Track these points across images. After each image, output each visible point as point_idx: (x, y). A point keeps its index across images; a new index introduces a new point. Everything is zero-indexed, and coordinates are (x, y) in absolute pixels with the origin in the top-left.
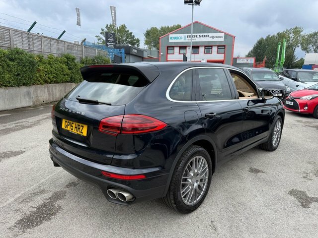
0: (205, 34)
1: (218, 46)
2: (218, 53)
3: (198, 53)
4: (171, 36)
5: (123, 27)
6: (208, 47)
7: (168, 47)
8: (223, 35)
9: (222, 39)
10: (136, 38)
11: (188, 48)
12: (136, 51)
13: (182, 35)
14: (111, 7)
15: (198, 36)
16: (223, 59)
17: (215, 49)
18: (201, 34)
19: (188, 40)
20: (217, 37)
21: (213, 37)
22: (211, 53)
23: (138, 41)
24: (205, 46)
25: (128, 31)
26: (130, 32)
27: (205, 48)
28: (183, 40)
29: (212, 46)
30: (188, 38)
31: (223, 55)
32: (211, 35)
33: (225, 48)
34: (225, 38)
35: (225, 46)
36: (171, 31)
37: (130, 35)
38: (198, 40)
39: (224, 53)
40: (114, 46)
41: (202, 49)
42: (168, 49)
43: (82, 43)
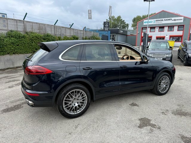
0: (169, 18)
1: (178, 26)
2: (178, 30)
3: (164, 31)
4: (145, 21)
5: (119, 17)
6: (171, 27)
7: (142, 28)
8: (182, 18)
9: (182, 21)
10: (126, 23)
11: (156, 28)
12: (122, 31)
13: (153, 20)
14: (110, 6)
15: (164, 20)
16: (182, 34)
17: (176, 28)
18: (166, 19)
19: (157, 23)
20: (177, 20)
21: (175, 20)
22: (173, 31)
23: (128, 25)
24: (169, 26)
25: (122, 19)
26: (123, 20)
27: (169, 28)
28: (153, 23)
29: (174, 26)
30: (157, 22)
31: (182, 31)
32: (173, 19)
33: (183, 27)
34: (184, 20)
35: (184, 26)
36: (145, 18)
37: (123, 22)
38: (164, 22)
39: (183, 30)
40: (108, 29)
41: (166, 29)
42: (142, 29)
43: (84, 29)
